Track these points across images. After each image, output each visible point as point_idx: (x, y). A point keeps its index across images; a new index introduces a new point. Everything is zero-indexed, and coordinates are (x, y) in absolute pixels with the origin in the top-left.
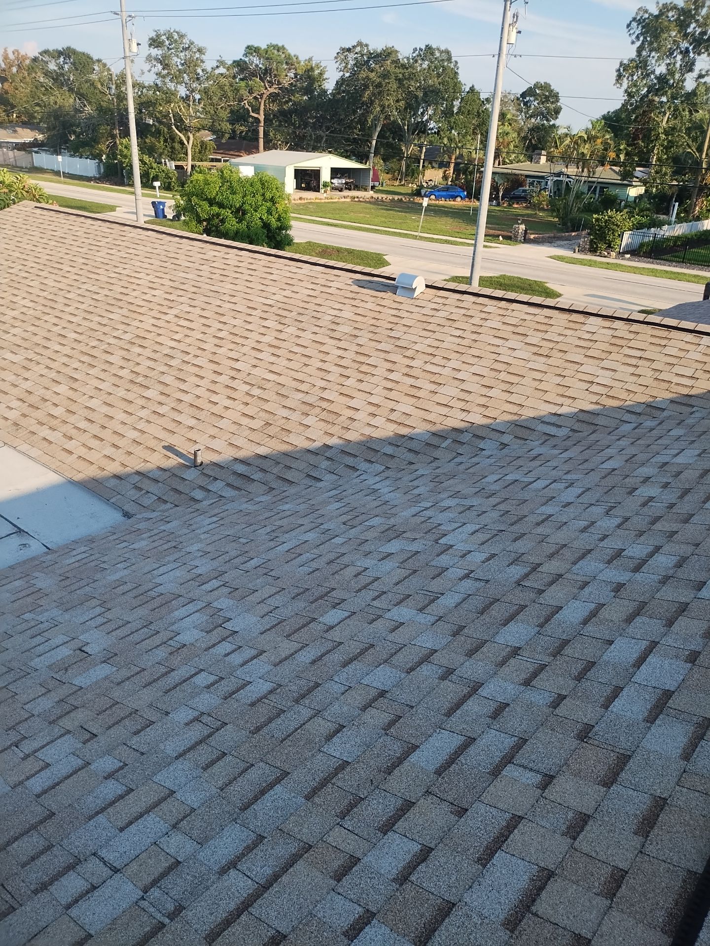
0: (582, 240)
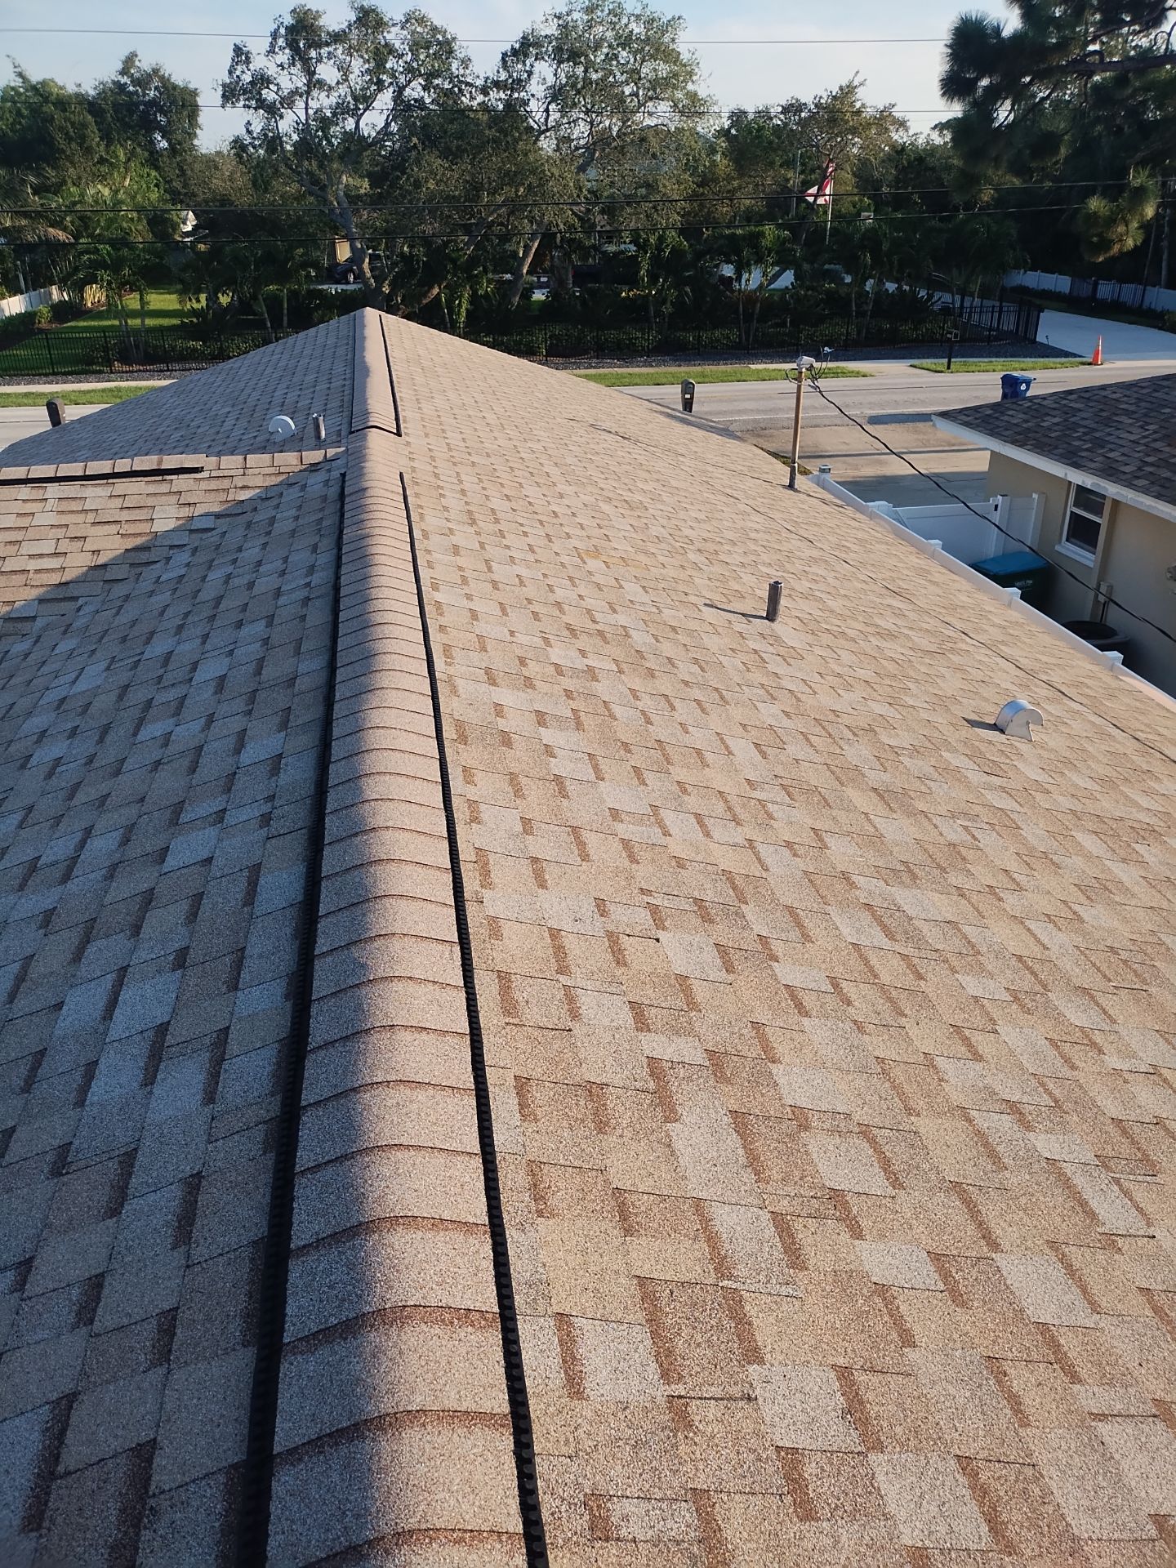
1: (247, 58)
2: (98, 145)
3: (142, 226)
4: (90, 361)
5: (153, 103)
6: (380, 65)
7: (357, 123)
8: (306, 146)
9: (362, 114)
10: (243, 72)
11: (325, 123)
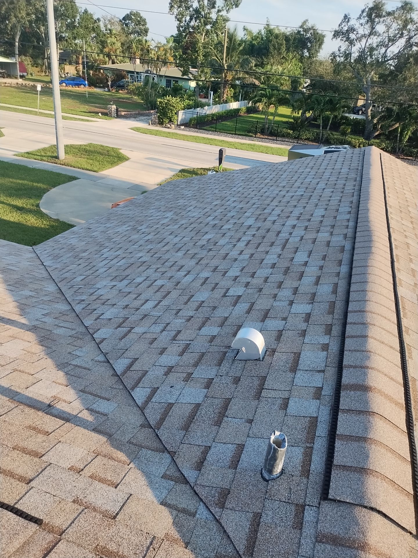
0: (153, 116)
1: (349, 20)
2: (284, 52)
3: (289, 83)
4: (249, 132)
5: (308, 38)
6: (405, 26)
7: (386, 50)
8: (361, 59)
9: (389, 47)
10: (345, 26)
11: (372, 49)
